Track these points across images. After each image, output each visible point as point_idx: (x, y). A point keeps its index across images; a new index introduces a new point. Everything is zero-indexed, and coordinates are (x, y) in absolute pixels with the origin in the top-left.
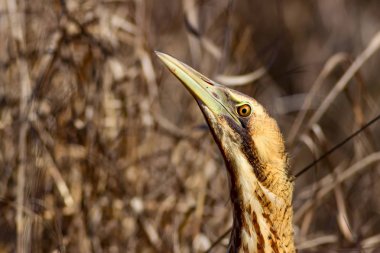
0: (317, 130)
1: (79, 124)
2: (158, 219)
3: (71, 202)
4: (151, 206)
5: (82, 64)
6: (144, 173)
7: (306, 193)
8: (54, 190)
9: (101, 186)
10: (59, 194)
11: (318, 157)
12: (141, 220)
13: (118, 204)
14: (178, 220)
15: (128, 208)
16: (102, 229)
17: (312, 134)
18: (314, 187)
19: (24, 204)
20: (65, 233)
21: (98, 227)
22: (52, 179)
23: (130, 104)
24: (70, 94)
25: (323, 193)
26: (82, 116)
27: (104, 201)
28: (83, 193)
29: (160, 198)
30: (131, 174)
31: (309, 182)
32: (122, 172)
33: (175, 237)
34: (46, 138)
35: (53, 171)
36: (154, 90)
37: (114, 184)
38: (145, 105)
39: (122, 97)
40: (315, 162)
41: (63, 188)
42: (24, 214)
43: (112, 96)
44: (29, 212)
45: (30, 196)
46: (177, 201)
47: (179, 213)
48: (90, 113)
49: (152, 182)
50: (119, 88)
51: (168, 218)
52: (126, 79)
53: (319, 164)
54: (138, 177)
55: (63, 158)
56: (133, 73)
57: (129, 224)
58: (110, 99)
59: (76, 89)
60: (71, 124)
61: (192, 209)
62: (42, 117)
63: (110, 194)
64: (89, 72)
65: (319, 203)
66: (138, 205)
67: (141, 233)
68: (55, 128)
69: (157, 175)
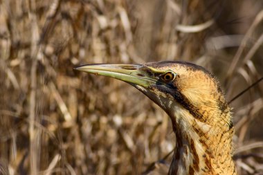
0: (250, 64)
1: (75, 61)
2: (133, 130)
3: (69, 118)
4: (128, 120)
5: (76, 17)
6: (123, 97)
7: (243, 111)
8: (57, 109)
9: (91, 106)
10: (61, 112)
11: (251, 84)
12: (121, 131)
13: (104, 120)
14: (148, 131)
15: (111, 123)
16: (92, 137)
17: (246, 67)
18: (249, 107)
19: (35, 120)
20: (65, 140)
21: (90, 136)
22: (55, 102)
23: (112, 46)
24: (68, 39)
25: (255, 111)
26: (77, 55)
27: (94, 118)
28: (78, 112)
29: (135, 115)
30: (113, 98)
31: (244, 103)
32: (106, 96)
33: (146, 144)
34: (50, 71)
35: (56, 96)
36: (129, 36)
37: (101, 106)
38: (123, 47)
39: (106, 41)
40: (249, 88)
41: (63, 108)
42: (35, 127)
43: (99, 40)
44: (39, 125)
45: (39, 114)
46: (147, 117)
47: (148, 126)
48: (82, 53)
49: (129, 104)
50: (104, 34)
51: (140, 129)
52: (109, 28)
53: (252, 89)
54: (118, 101)
55: (63, 86)
56: (114, 23)
57: (112, 134)
58: (97, 42)
59: (72, 36)
60: (68, 61)
61: (160, 123)
62: (48, 57)
63: (98, 112)
64: (81, 23)
65: (252, 118)
66: (118, 120)
67: (121, 141)
68: (57, 64)
69: (133, 98)
